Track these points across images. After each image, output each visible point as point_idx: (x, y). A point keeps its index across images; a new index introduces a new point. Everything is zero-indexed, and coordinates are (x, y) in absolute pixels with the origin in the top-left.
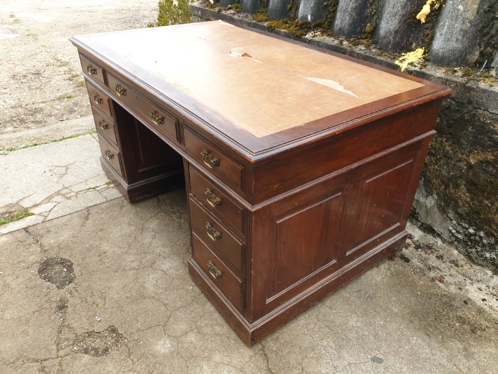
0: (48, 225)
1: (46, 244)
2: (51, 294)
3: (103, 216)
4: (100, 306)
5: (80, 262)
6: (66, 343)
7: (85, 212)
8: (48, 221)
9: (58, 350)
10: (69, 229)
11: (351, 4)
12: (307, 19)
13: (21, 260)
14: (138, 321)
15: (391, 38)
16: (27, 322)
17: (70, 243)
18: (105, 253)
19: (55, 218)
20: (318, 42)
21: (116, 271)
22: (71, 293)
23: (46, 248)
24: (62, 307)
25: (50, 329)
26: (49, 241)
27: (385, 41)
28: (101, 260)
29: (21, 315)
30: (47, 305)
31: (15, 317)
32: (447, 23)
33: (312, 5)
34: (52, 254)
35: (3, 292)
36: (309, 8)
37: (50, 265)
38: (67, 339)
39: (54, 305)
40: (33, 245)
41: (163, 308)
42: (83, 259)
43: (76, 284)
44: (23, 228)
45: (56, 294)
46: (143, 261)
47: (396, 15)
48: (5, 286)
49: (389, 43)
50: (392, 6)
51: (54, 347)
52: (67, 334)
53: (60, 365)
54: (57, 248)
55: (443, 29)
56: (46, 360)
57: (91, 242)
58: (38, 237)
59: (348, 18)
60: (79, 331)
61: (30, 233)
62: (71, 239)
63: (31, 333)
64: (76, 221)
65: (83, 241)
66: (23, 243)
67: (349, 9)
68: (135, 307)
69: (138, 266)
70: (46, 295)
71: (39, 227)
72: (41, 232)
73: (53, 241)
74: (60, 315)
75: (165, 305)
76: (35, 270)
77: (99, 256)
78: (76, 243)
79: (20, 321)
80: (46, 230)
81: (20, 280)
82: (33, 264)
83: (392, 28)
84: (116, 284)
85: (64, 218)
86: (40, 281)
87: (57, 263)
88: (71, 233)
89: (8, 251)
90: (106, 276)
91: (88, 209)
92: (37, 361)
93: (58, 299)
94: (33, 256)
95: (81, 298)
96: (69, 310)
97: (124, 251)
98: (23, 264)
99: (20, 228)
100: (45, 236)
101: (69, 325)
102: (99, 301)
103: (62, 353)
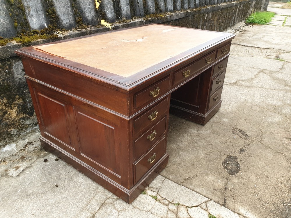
0: (211, 195)
1: (224, 182)
2: (242, 158)
3: (181, 171)
4: (230, 141)
5: (219, 159)
6: (250, 140)
7: (184, 184)
8: (207, 198)
9: (254, 141)
10: (205, 180)
11: (69, 9)
12: (44, 27)
13: (242, 185)
14: (224, 128)
15: (95, 19)
16: (258, 156)
17: (213, 172)
18: (205, 154)
19: (203, 195)
20: (69, 35)
21: (211, 144)
22: (235, 152)
23: (226, 180)
24: (242, 151)
25: (252, 147)
26: (220, 183)
27: (93, 21)
28: (211, 153)
29: (258, 160)
30: (247, 155)
31: (261, 161)
32: (109, 7)
33: (44, 17)
34: (226, 174)
35: (260, 176)
36: (43, 19)
37: (231, 171)
38: (249, 141)
39: (244, 153)
40: (230, 189)
41: (213, 125)
42: (217, 159)
43: (230, 153)
44: (225, 207)
45: (240, 156)
46: (198, 139)
47: (92, 8)
48: (257, 178)
49: (95, 21)
50: (88, 5)
51: (254, 142)
52: (248, 142)
53: (256, 138)
54: (221, 175)
55: (109, 9)
56: (259, 142)
57: (204, 163)
58: (223, 192)
59: (71, 17)
60: (244, 140)
61: (225, 199)
62: (210, 174)
63: (259, 152)
64: (195, 182)
65: (207, 167)
66: (233, 195)
67: (70, 12)
68: (220, 132)
69: (202, 139)
70: (244, 159)
71: (216, 199)
72: (218, 193)
73: (219, 181)
74: (245, 149)
75: (212, 125)
76: (240, 173)
77: (210, 155)
78: (211, 169)
79: (260, 158)
80: (215, 192)
81: (250, 175)
82: (238, 177)
83: (93, 15)
84: (217, 141)
85: (198, 191)
86: (242, 167)
87: (228, 169)
88: (207, 177)
89: (244, 197)
90: (217, 146)
91: (180, 184)
92: (262, 143)
93: (240, 154)
94: (235, 181)
95: (233, 148)
96: (241, 147)
97: (198, 148)
98: (243, 181)
99: (227, 209)
100: (219, 189)
101: (245, 144)
102: (228, 142)
103: (253, 139)
